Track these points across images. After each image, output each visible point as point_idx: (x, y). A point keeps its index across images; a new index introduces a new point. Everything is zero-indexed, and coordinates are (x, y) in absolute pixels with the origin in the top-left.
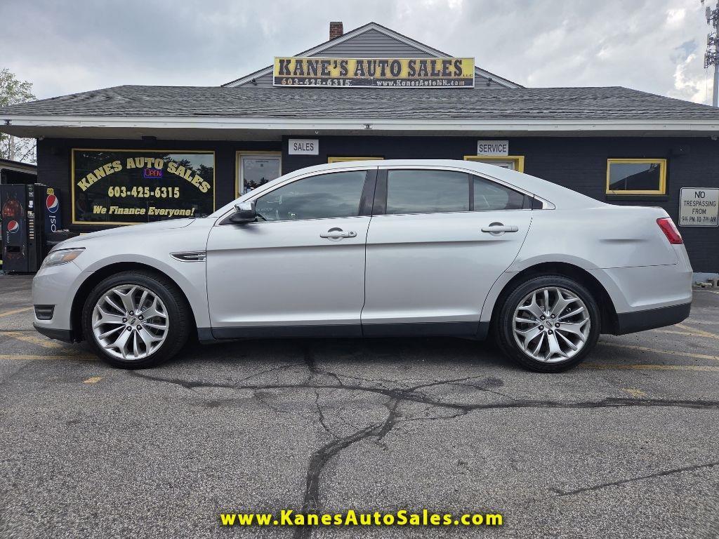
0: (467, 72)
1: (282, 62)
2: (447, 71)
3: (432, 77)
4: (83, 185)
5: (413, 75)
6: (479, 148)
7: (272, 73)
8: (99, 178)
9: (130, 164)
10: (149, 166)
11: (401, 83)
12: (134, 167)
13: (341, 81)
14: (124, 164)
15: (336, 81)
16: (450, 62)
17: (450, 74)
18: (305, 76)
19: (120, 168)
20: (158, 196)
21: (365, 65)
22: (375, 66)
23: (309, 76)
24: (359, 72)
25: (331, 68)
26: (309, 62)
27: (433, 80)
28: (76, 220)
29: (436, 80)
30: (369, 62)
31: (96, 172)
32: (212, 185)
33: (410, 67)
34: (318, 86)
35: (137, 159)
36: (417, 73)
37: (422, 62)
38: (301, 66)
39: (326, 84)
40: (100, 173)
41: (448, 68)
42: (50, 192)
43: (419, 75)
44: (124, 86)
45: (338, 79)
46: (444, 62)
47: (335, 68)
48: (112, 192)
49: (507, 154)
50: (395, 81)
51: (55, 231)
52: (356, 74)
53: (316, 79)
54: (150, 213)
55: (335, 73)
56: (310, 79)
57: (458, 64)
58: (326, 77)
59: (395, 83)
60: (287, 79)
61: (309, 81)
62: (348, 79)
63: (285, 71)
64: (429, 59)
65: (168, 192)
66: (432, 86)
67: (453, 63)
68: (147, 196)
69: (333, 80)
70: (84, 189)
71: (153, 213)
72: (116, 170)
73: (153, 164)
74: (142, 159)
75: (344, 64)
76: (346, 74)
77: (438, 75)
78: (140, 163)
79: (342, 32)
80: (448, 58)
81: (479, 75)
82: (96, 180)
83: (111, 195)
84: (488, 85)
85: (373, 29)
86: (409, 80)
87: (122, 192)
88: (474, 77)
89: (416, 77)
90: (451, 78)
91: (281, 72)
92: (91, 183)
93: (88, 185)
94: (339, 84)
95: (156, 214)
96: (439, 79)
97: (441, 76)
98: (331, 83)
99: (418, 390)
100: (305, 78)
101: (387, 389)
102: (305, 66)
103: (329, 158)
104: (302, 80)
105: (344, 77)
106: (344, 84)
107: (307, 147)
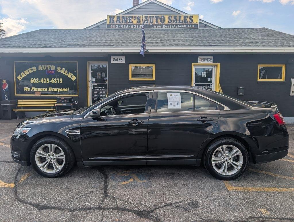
0: (195, 21)
1: (110, 17)
4: (19, 78)
5: (171, 23)
6: (199, 60)
7: (106, 22)
8: (27, 74)
9: (40, 68)
10: (49, 69)
11: (165, 26)
13: (138, 26)
14: (37, 68)
15: (135, 26)
16: (187, 17)
17: (187, 22)
18: (121, 23)
19: (36, 70)
20: (53, 82)
21: (149, 18)
22: (153, 18)
24: (146, 21)
25: (133, 20)
26: (123, 17)
27: (179, 25)
28: (17, 94)
29: (181, 25)
31: (25, 72)
32: (77, 77)
33: (169, 18)
34: (127, 28)
35: (43, 66)
38: (119, 19)
40: (27, 72)
41: (186, 19)
42: (4, 82)
43: (173, 22)
44: (40, 30)
45: (136, 25)
46: (185, 17)
47: (135, 20)
48: (33, 81)
49: (212, 62)
51: (7, 100)
53: (126, 25)
55: (135, 22)
56: (123, 25)
57: (191, 17)
58: (131, 24)
59: (162, 26)
60: (113, 25)
61: (123, 26)
62: (141, 25)
63: (112, 22)
64: (178, 15)
65: (57, 81)
66: (179, 27)
67: (189, 17)
68: (48, 82)
69: (134, 25)
70: (20, 80)
71: (50, 90)
72: (34, 71)
74: (45, 66)
75: (139, 18)
76: (140, 22)
77: (182, 22)
79: (138, 3)
80: (186, 15)
81: (200, 22)
82: (25, 75)
84: (205, 27)
85: (152, 2)
86: (168, 25)
87: (36, 81)
88: (198, 23)
89: (172, 23)
90: (188, 24)
91: (110, 22)
92: (23, 77)
95: (52, 90)
96: (183, 25)
97: (183, 23)
98: (133, 26)
99: (155, 211)
100: (121, 25)
101: (139, 210)
102: (121, 19)
103: (130, 65)
104: (120, 25)
105: (139, 24)
106: (139, 27)
107: (119, 60)
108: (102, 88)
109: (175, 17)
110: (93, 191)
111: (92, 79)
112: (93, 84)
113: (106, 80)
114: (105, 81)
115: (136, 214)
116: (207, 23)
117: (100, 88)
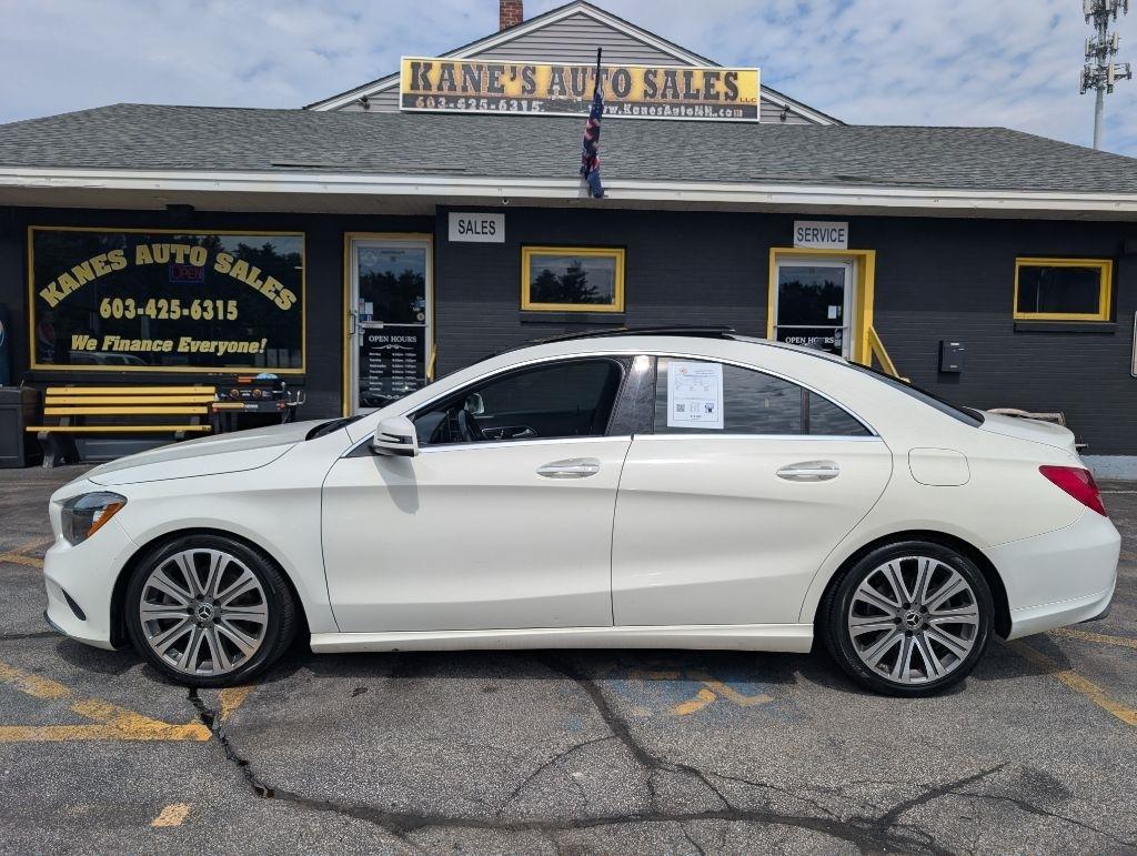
0: (748, 92)
1: (415, 67)
2: (712, 92)
3: (686, 101)
4: (52, 296)
5: (653, 96)
6: (796, 235)
7: (397, 86)
8: (83, 282)
9: (143, 256)
10: (180, 260)
11: (631, 109)
12: (149, 261)
13: (524, 104)
14: (130, 255)
15: (515, 103)
16: (717, 76)
17: (717, 96)
18: (459, 92)
19: (123, 263)
20: (196, 316)
21: (567, 76)
22: (584, 78)
23: (464, 94)
24: (556, 88)
25: (505, 79)
26: (466, 68)
27: (687, 106)
28: (38, 362)
29: (693, 106)
30: (574, 71)
31: (76, 270)
32: (299, 297)
33: (647, 80)
34: (482, 111)
35: (156, 247)
36: (660, 92)
37: (667, 73)
38: (451, 75)
39: (497, 108)
40: (84, 274)
41: (713, 86)
43: (664, 96)
44: (121, 106)
45: (519, 99)
46: (707, 75)
47: (513, 79)
48: (110, 309)
49: (845, 245)
50: (621, 106)
52: (551, 91)
53: (478, 99)
54: (182, 348)
55: (513, 88)
56: (467, 98)
57: (731, 79)
58: (497, 95)
59: (621, 108)
60: (426, 97)
61: (466, 102)
62: (536, 99)
63: (421, 83)
64: (681, 68)
65: (215, 309)
66: (686, 115)
67: (722, 78)
68: (175, 316)
69: (508, 100)
70: (53, 303)
71: (186, 350)
72: (116, 267)
73: (187, 257)
74: (166, 247)
75: (529, 73)
76: (532, 91)
77: (696, 96)
78: (160, 254)
79: (520, 16)
80: (714, 68)
81: (766, 100)
82: (76, 286)
83: (105, 314)
84: (783, 118)
85: (580, 13)
86: (643, 104)
87: (126, 308)
88: (758, 103)
89: (658, 98)
90: (719, 103)
91: (414, 86)
92: (67, 292)
93: (61, 296)
94: (520, 108)
95: (194, 350)
96: (699, 105)
97: (701, 100)
98: (505, 106)
99: (903, 819)
100: (459, 97)
101: (834, 818)
102: (458, 75)
103: (524, 249)
104: (452, 100)
105: (530, 96)
106: (529, 108)
107: (483, 227)
108: (401, 344)
109: (670, 74)
110: (578, 747)
111: (360, 304)
112: (364, 326)
113: (418, 309)
114: (417, 313)
115: (834, 834)
116: (792, 100)
117: (394, 343)
